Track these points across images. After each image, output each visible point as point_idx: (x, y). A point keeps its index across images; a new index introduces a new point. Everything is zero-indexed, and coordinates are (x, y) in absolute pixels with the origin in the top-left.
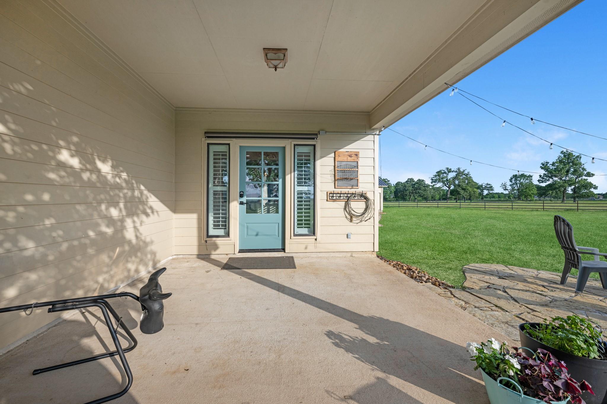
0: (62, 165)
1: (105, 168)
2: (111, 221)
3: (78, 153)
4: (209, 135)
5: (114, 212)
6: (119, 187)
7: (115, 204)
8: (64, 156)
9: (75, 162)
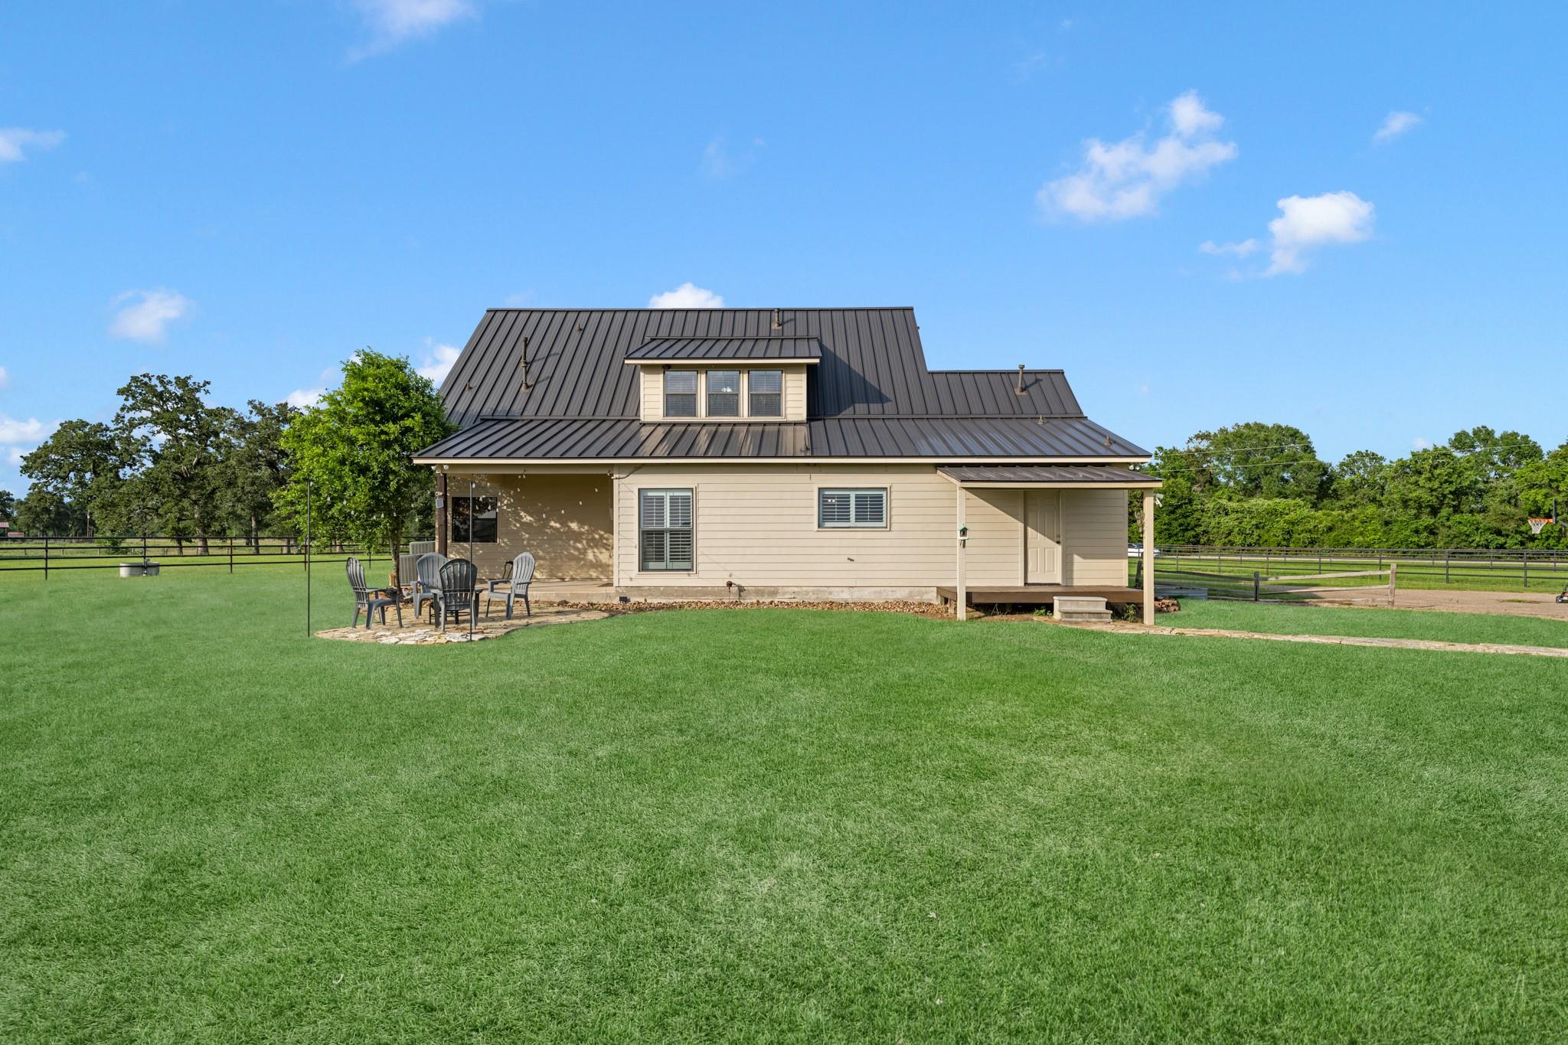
0: (552, 527)
1: (574, 526)
3: (558, 521)
5: (579, 546)
6: (583, 533)
7: (580, 542)
8: (552, 524)
9: (557, 525)
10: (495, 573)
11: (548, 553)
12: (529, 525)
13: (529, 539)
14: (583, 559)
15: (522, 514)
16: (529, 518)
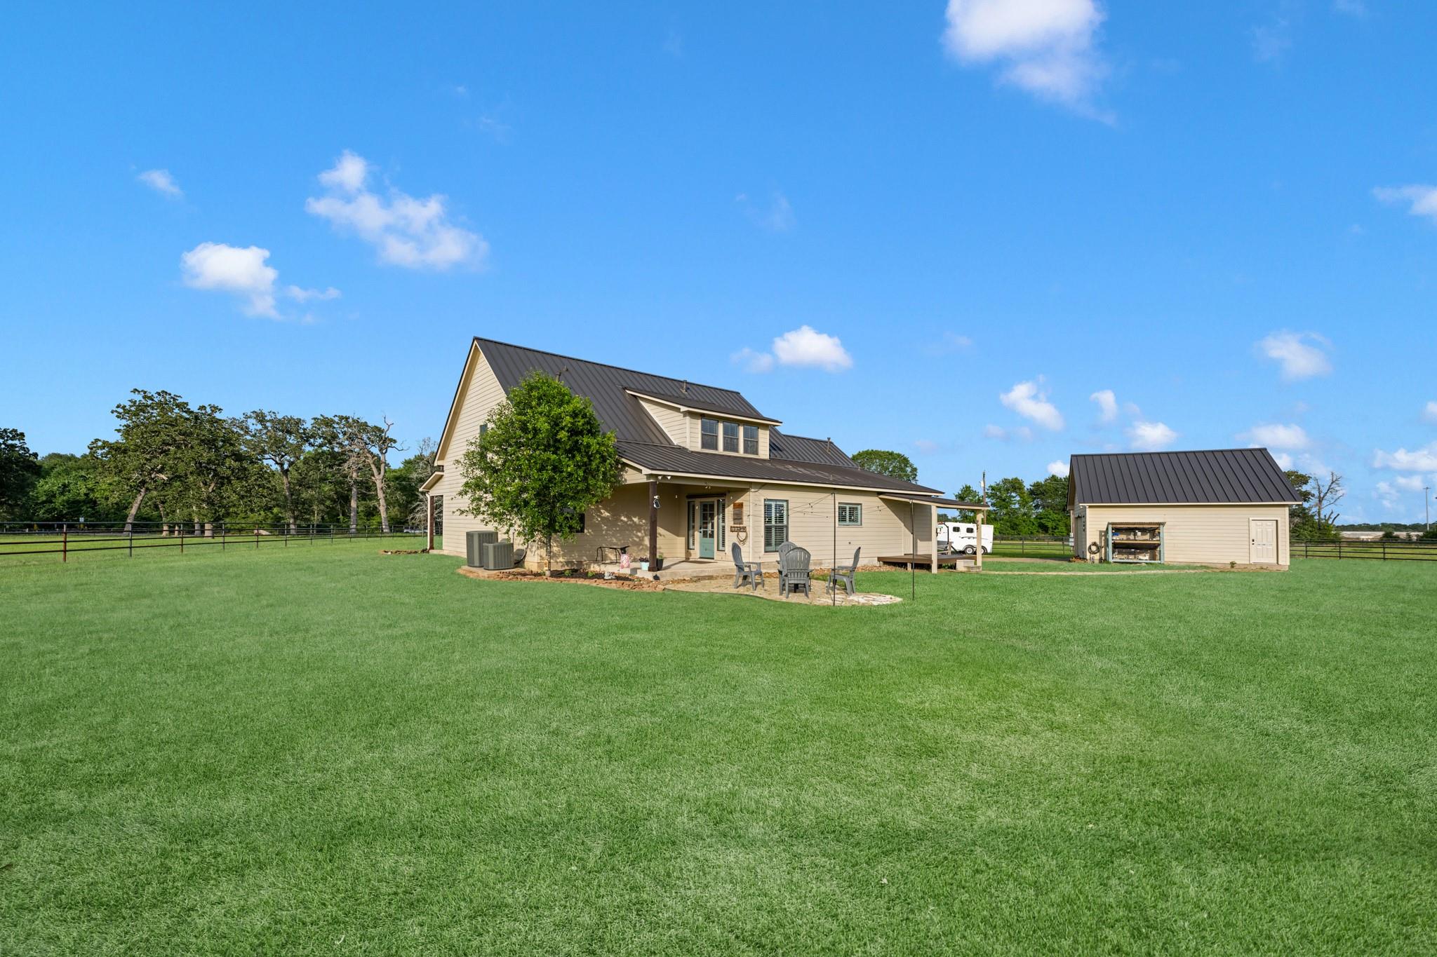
0: (622, 520)
1: (636, 520)
2: (638, 537)
3: (626, 516)
4: (689, 497)
5: (639, 534)
6: (642, 526)
7: (640, 531)
8: (623, 518)
9: (625, 519)
10: (582, 556)
11: (620, 540)
12: (606, 518)
13: (607, 530)
14: (642, 545)
15: (602, 511)
16: (607, 514)
